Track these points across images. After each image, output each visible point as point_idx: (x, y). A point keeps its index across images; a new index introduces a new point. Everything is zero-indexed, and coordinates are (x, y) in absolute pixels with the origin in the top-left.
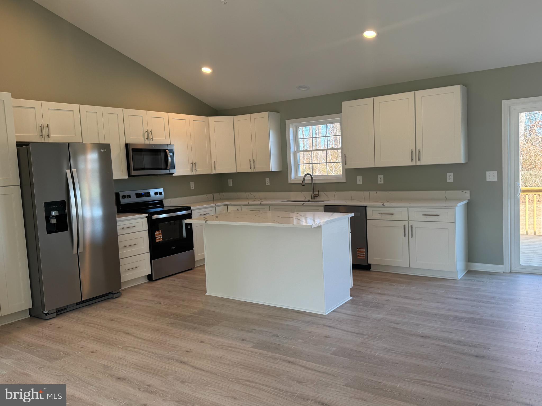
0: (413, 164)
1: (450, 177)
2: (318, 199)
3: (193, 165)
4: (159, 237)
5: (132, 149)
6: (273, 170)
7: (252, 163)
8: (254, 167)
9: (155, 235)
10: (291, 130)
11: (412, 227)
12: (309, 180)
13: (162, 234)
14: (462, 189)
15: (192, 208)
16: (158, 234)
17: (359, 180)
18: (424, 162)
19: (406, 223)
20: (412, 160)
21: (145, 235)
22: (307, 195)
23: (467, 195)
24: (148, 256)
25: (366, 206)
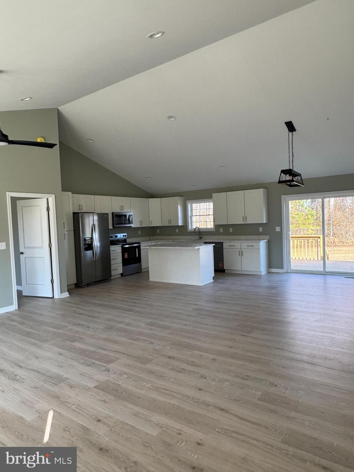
0: (244, 223)
1: (261, 229)
2: (202, 239)
3: (141, 222)
4: (126, 256)
5: (115, 215)
6: (180, 224)
7: (170, 221)
8: (171, 224)
9: (124, 255)
10: (189, 205)
11: (242, 252)
12: (197, 230)
13: (128, 254)
14: (266, 235)
15: (141, 243)
16: (126, 255)
17: (221, 230)
18: (248, 222)
19: (240, 250)
20: (243, 221)
21: (121, 254)
22: (197, 237)
23: (268, 237)
24: (121, 264)
25: (223, 242)
